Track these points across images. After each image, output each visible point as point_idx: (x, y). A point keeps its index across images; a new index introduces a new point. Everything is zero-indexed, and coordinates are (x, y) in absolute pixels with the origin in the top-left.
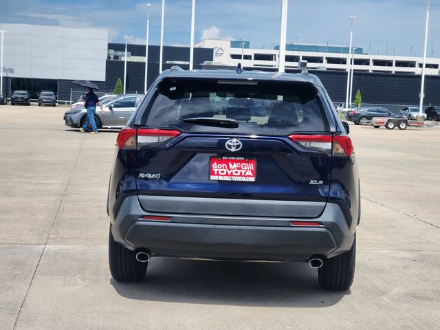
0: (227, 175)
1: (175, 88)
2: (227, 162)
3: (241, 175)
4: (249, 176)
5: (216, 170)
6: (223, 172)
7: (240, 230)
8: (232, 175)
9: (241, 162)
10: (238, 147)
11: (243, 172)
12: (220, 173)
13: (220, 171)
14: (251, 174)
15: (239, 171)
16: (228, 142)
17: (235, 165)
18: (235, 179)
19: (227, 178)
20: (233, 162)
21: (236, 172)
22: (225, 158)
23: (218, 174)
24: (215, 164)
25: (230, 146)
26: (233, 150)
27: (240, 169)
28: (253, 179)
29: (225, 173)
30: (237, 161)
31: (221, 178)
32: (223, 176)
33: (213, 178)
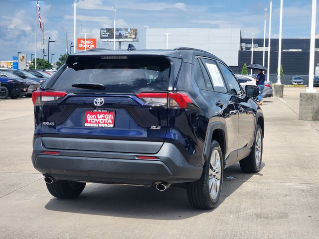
0: (96, 123)
1: (76, 63)
2: (96, 114)
3: (104, 123)
4: (110, 123)
5: (89, 119)
6: (93, 121)
7: (102, 161)
8: (99, 123)
9: (105, 113)
10: (101, 103)
11: (106, 120)
12: (92, 122)
13: (91, 120)
14: (110, 121)
15: (103, 120)
16: (95, 100)
17: (102, 116)
18: (101, 125)
19: (96, 125)
20: (100, 113)
21: (102, 121)
22: (95, 111)
23: (90, 123)
24: (89, 115)
25: (96, 103)
26: (99, 105)
27: (104, 118)
28: (112, 126)
29: (94, 122)
30: (102, 113)
31: (92, 125)
32: (93, 123)
33: (87, 125)
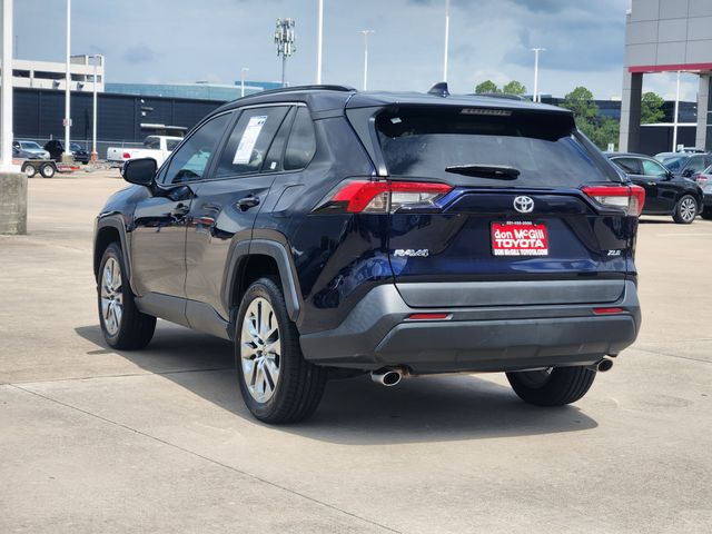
0: (513, 247)
1: (398, 120)
2: (511, 229)
3: (530, 248)
4: (540, 248)
5: (499, 241)
6: (508, 243)
8: (519, 247)
9: (528, 228)
10: (529, 206)
11: (532, 241)
12: (505, 246)
13: (505, 241)
14: (540, 244)
15: (527, 241)
16: (517, 199)
17: (522, 233)
18: (525, 252)
19: (514, 253)
20: (518, 228)
21: (524, 243)
22: (509, 223)
23: (503, 247)
24: (498, 232)
25: (519, 206)
26: (524, 210)
27: (527, 238)
28: (545, 252)
29: (510, 245)
30: (523, 227)
31: (507, 253)
32: (509, 249)
33: (498, 252)
